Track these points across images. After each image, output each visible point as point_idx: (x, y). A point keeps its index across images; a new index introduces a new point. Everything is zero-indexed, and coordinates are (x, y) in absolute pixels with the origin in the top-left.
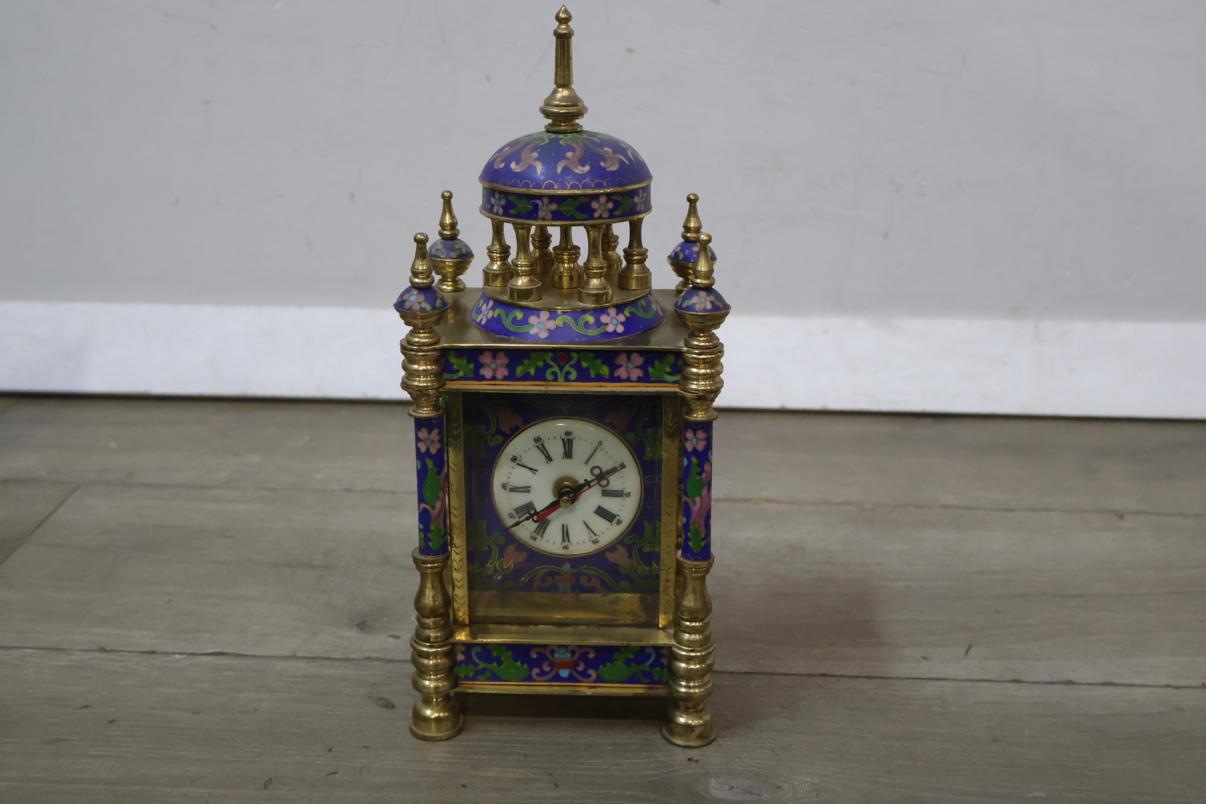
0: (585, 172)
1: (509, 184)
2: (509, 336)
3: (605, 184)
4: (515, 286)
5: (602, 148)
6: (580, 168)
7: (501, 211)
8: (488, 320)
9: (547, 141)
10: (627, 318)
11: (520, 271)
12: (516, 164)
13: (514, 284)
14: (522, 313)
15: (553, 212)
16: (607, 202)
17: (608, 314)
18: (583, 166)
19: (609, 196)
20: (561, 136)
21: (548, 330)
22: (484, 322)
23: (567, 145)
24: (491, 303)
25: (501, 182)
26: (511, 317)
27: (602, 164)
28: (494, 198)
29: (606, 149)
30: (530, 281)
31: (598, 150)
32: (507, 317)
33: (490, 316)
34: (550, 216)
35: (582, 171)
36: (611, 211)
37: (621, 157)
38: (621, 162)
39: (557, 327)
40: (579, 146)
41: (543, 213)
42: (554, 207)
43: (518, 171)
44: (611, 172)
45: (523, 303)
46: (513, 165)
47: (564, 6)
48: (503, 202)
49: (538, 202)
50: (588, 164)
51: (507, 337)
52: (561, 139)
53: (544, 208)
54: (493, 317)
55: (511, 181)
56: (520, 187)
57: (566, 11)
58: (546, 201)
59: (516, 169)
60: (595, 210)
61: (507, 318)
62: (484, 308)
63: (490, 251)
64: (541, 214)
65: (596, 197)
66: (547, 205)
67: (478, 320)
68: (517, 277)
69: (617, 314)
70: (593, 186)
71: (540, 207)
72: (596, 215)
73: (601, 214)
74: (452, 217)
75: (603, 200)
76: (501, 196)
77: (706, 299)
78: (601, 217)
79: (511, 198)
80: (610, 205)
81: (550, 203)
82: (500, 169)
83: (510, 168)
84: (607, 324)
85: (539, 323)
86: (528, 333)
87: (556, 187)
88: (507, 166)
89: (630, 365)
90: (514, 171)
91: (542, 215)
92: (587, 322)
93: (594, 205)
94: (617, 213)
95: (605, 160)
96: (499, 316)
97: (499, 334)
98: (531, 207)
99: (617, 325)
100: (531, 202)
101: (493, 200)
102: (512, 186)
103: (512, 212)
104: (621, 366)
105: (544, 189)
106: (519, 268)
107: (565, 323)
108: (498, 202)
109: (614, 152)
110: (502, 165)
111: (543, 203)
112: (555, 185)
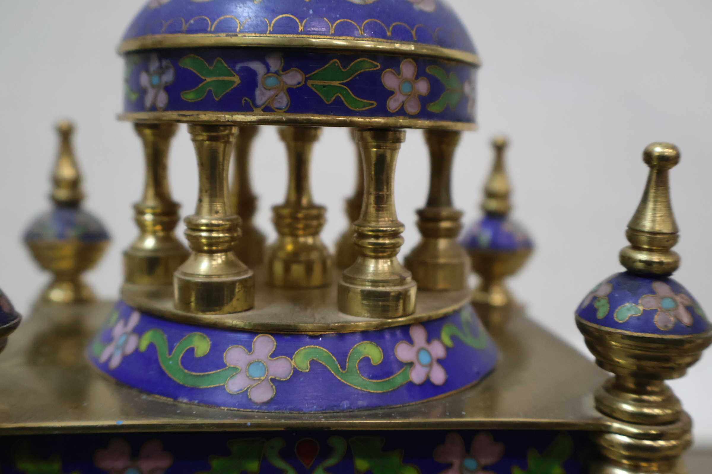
0: (369, 3)
1: (185, 27)
2: (175, 398)
3: (413, 32)
4: (192, 275)
7: (163, 99)
8: (126, 359)
10: (447, 349)
11: (204, 241)
13: (190, 271)
14: (208, 339)
15: (291, 92)
16: (417, 75)
17: (410, 341)
21: (273, 380)
22: (115, 362)
24: (135, 319)
25: (164, 29)
26: (180, 351)
28: (147, 71)
30: (228, 264)
32: (171, 349)
33: (130, 348)
34: (284, 101)
36: (424, 101)
39: (296, 372)
41: (269, 94)
42: (294, 78)
44: (423, 13)
45: (210, 317)
48: (169, 77)
49: (257, 67)
51: (170, 400)
53: (272, 81)
54: (137, 352)
55: (188, 23)
56: (211, 32)
60: (391, 93)
61: (170, 353)
62: (119, 330)
63: (139, 211)
64: (261, 95)
65: (393, 60)
66: (276, 73)
67: (104, 358)
68: (196, 259)
69: (429, 340)
70: (389, 34)
71: (260, 78)
72: (393, 105)
73: (403, 102)
74: (74, 164)
75: (408, 70)
76: (164, 63)
77: (674, 301)
78: (403, 111)
79: (187, 63)
80: (423, 87)
81: (285, 69)
84: (411, 364)
85: (250, 364)
86: (222, 388)
87: (301, 28)
89: (471, 463)
91: (264, 99)
92: (367, 360)
93: (389, 79)
94: (434, 108)
96: (152, 347)
97: (150, 392)
98: (236, 80)
99: (430, 365)
100: (238, 67)
101: (144, 79)
102: (190, 31)
103: (189, 96)
104: (449, 466)
105: (270, 33)
106: (204, 234)
107: (313, 363)
108: (155, 80)
111: (268, 67)
112: (299, 24)
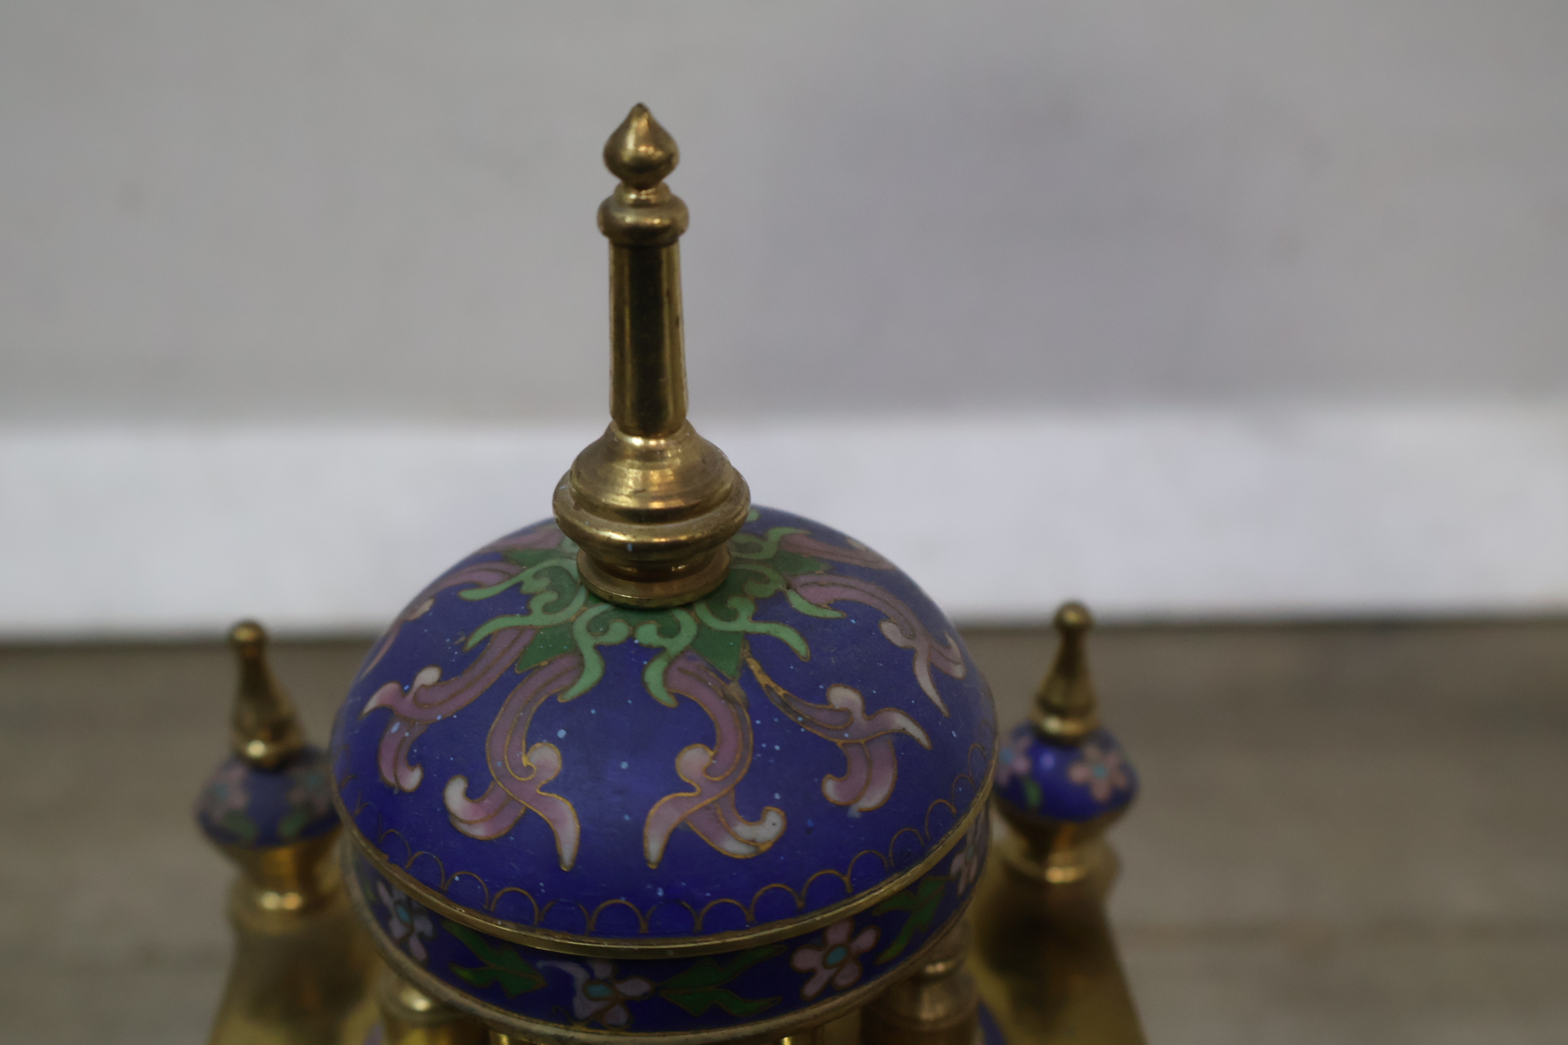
0: (764, 848)
1: (446, 883)
3: (846, 879)
5: (823, 699)
6: (744, 829)
7: (418, 949)
9: (593, 672)
12: (471, 794)
15: (631, 1005)
16: (855, 934)
18: (754, 816)
19: (861, 921)
20: (648, 634)
23: (679, 697)
25: (410, 864)
27: (831, 789)
29: (843, 696)
31: (804, 712)
34: (621, 1016)
35: (751, 842)
37: (900, 721)
38: (903, 741)
40: (728, 699)
41: (595, 1006)
42: (637, 987)
43: (479, 832)
44: (868, 814)
46: (455, 795)
47: (640, 110)
48: (425, 928)
49: (572, 969)
50: (775, 804)
52: (651, 652)
53: (598, 990)
55: (449, 874)
56: (489, 914)
57: (656, 135)
58: (602, 971)
59: (469, 823)
60: (808, 975)
64: (582, 1006)
65: (814, 938)
66: (605, 981)
70: (800, 904)
71: (578, 985)
72: (812, 988)
73: (830, 978)
75: (837, 936)
76: (416, 905)
78: (830, 991)
80: (866, 940)
81: (621, 977)
82: (402, 792)
83: (445, 812)
87: (644, 927)
88: (433, 789)
90: (463, 828)
91: (588, 1012)
93: (805, 959)
94: (890, 953)
95: (839, 767)
98: (541, 981)
100: (541, 964)
102: (455, 897)
103: (465, 974)
105: (592, 933)
108: (404, 914)
109: (872, 706)
110: (412, 779)
111: (590, 971)
112: (640, 918)
